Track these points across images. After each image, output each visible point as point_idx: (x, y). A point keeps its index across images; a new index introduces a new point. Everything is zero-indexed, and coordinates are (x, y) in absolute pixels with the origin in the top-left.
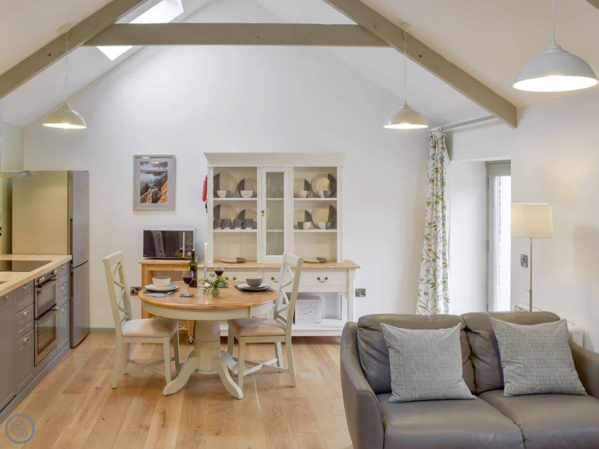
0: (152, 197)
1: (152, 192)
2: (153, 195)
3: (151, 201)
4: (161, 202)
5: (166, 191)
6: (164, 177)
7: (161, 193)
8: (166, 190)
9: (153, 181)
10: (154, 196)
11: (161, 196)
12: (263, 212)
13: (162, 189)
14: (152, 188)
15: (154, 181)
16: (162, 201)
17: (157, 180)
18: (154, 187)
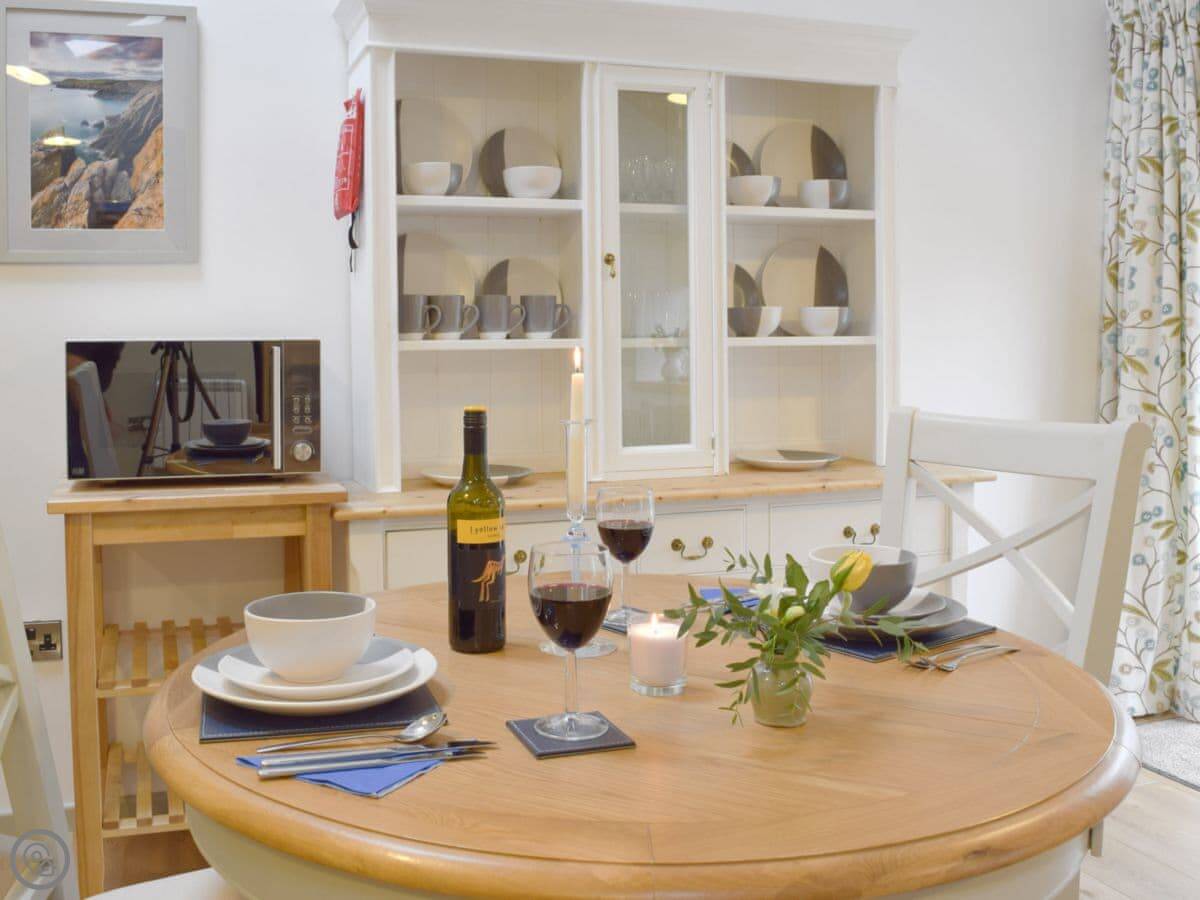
0: (90, 199)
1: (86, 175)
2: (92, 188)
3: (84, 218)
4: (132, 224)
5: (158, 174)
6: (145, 109)
7: (133, 181)
8: (153, 167)
9: (92, 123)
10: (99, 193)
11: (134, 198)
12: (609, 260)
13: (139, 160)
14: (90, 159)
15: (100, 126)
16: (136, 219)
17: (112, 119)
18: (101, 153)
